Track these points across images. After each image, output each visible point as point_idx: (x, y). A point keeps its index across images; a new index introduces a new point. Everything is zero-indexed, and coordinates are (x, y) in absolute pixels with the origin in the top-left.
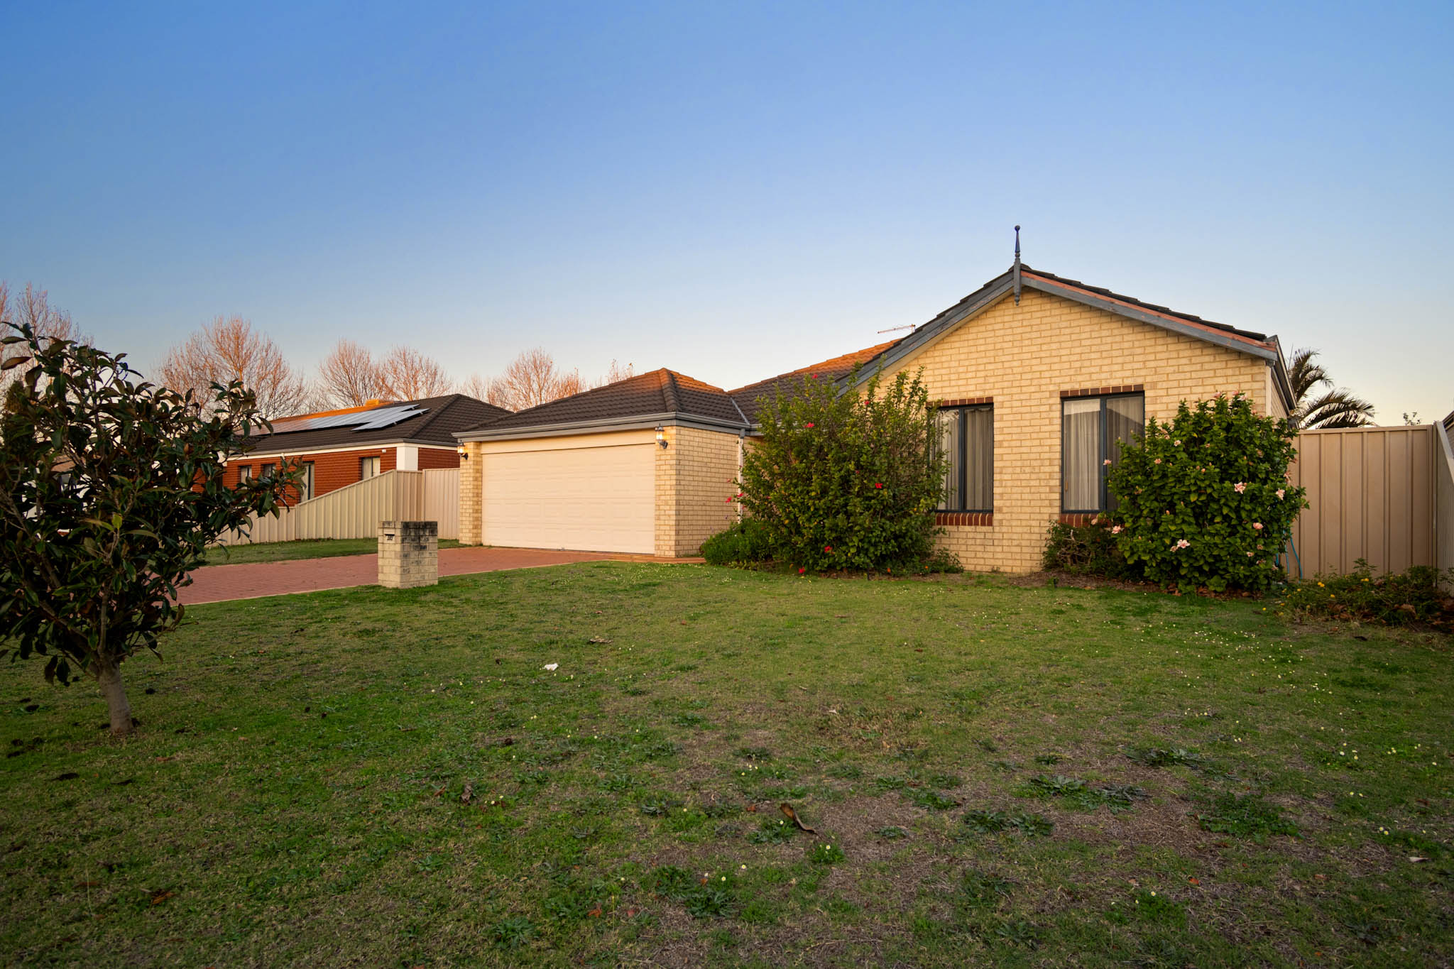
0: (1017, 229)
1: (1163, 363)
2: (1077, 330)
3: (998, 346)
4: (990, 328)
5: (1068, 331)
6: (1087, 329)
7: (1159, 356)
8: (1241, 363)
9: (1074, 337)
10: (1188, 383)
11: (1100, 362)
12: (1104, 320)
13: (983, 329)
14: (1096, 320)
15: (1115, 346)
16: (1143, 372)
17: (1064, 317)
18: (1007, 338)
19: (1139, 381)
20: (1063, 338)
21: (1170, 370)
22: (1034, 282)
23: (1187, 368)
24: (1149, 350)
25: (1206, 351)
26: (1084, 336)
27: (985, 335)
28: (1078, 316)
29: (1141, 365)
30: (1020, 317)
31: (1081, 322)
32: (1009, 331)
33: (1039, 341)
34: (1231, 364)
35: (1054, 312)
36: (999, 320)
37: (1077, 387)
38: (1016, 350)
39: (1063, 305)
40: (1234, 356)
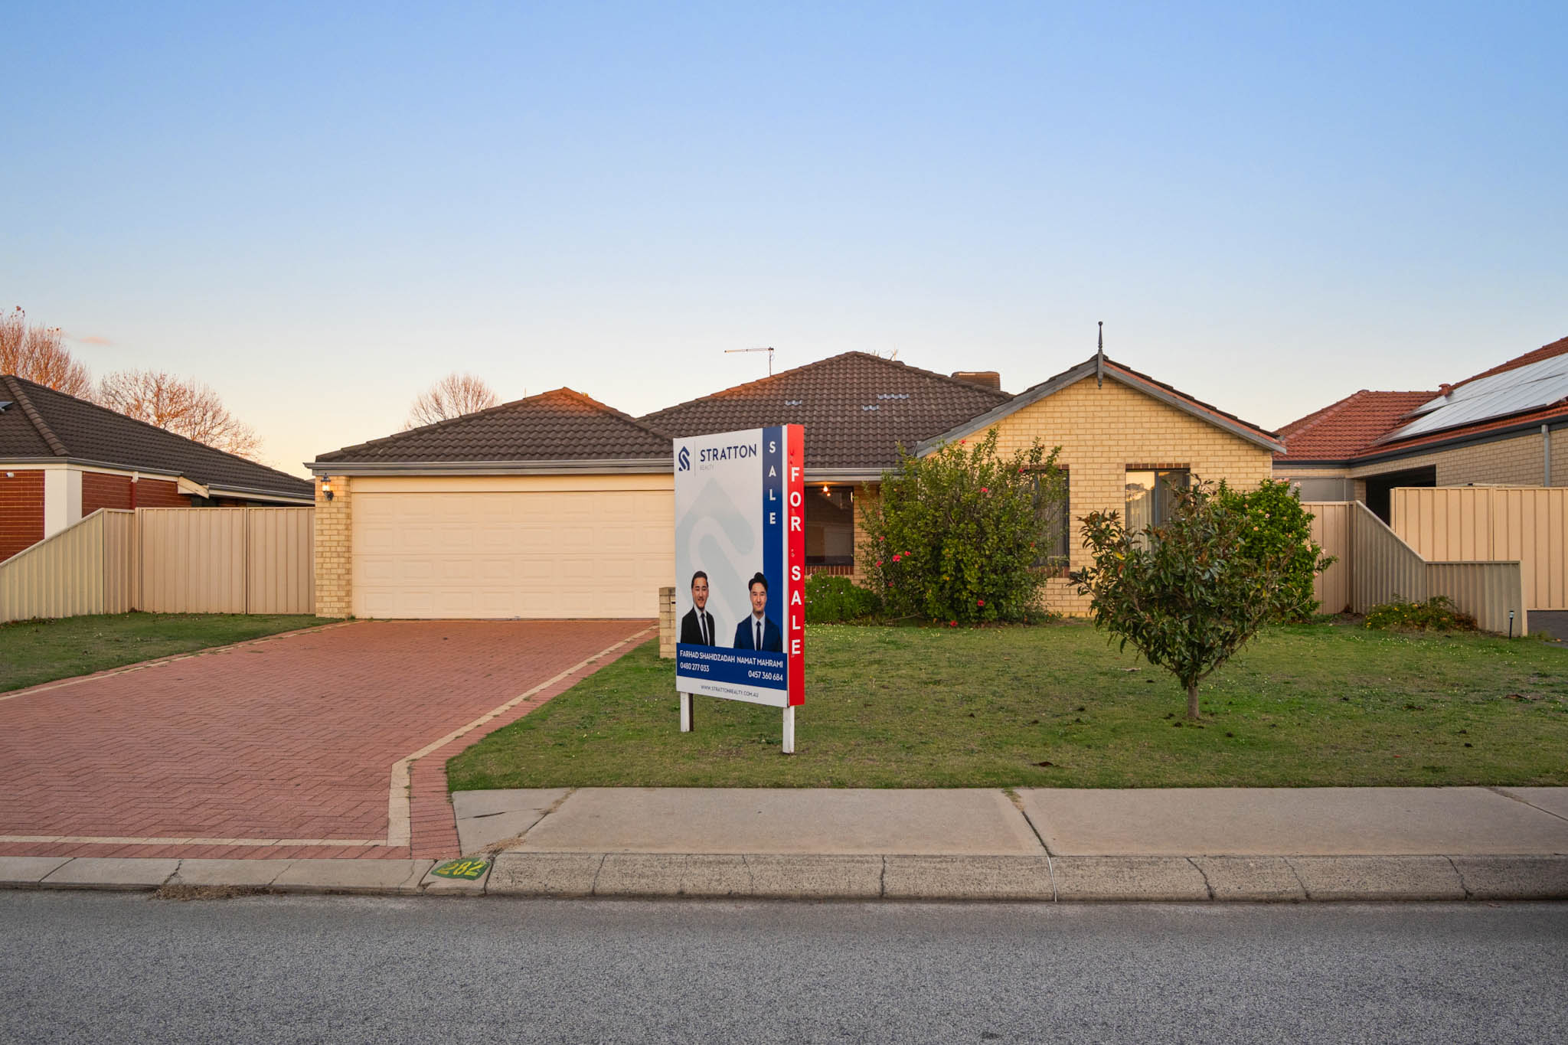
0: (1100, 324)
1: (1203, 448)
2: (1139, 414)
3: (1073, 421)
4: (1065, 403)
5: (1132, 414)
6: (1147, 414)
7: (1201, 442)
8: (1256, 453)
9: (1136, 419)
10: (1221, 465)
11: (1157, 442)
12: (1160, 408)
13: (1059, 403)
14: (1154, 408)
15: (1169, 431)
16: (1190, 453)
17: (1129, 402)
18: (1081, 414)
19: (1187, 460)
20: (1128, 420)
21: (1209, 453)
22: (1114, 372)
23: (1220, 453)
24: (1194, 436)
25: (1234, 442)
26: (1144, 420)
27: (1061, 409)
28: (1139, 403)
29: (1187, 448)
30: (1092, 397)
31: (1143, 408)
32: (1083, 408)
33: (1109, 420)
34: (1250, 453)
35: (1120, 397)
36: (1073, 397)
37: (1139, 461)
38: (1088, 426)
39: (1128, 392)
40: (1252, 447)
